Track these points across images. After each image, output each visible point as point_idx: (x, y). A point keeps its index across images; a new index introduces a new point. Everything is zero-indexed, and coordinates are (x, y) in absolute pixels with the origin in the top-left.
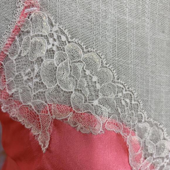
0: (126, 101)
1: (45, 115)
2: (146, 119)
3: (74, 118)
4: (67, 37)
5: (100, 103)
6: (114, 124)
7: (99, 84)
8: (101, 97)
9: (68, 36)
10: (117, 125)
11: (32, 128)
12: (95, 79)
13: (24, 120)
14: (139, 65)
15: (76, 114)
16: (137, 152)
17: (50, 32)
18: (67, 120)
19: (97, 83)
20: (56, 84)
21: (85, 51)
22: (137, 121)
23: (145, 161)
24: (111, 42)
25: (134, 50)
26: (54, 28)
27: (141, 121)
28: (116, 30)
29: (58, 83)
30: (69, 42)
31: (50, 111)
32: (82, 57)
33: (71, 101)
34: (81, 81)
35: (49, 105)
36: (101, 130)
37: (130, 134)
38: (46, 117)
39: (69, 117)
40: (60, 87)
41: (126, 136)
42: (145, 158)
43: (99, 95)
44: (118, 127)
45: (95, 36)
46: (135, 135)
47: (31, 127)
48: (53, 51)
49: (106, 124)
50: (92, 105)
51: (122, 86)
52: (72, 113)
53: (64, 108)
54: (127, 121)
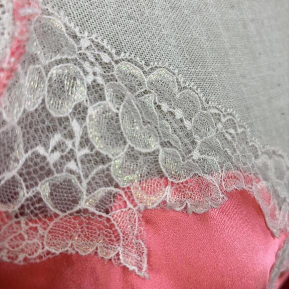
0: (231, 132)
1: (122, 211)
2: (262, 148)
3: (175, 194)
4: (110, 54)
5: (201, 152)
6: (231, 177)
7: (188, 121)
8: (199, 142)
9: (111, 52)
10: (235, 177)
11: (97, 249)
12: (179, 114)
13: (72, 245)
14: (223, 71)
15: (178, 186)
16: (269, 204)
17: (80, 52)
18: (166, 202)
19: (184, 120)
20: (127, 146)
21: (146, 70)
22: (253, 158)
23: (282, 213)
24: (175, 46)
25: (209, 48)
26: (82, 41)
27: (258, 155)
28: (173, 22)
29: (129, 142)
30: (117, 62)
31: (129, 200)
32: (146, 82)
33: (162, 167)
34: (162, 126)
35: (123, 189)
36: (221, 196)
37: (254, 183)
38: (125, 214)
39: (166, 196)
40: (135, 148)
41: (251, 188)
42: (280, 209)
43: (196, 140)
44: (237, 179)
45: (149, 41)
46: (259, 180)
47: (94, 248)
48: (99, 85)
49: (223, 184)
50: (193, 160)
51: (216, 111)
52: (168, 188)
53: (154, 183)
54: (244, 164)
